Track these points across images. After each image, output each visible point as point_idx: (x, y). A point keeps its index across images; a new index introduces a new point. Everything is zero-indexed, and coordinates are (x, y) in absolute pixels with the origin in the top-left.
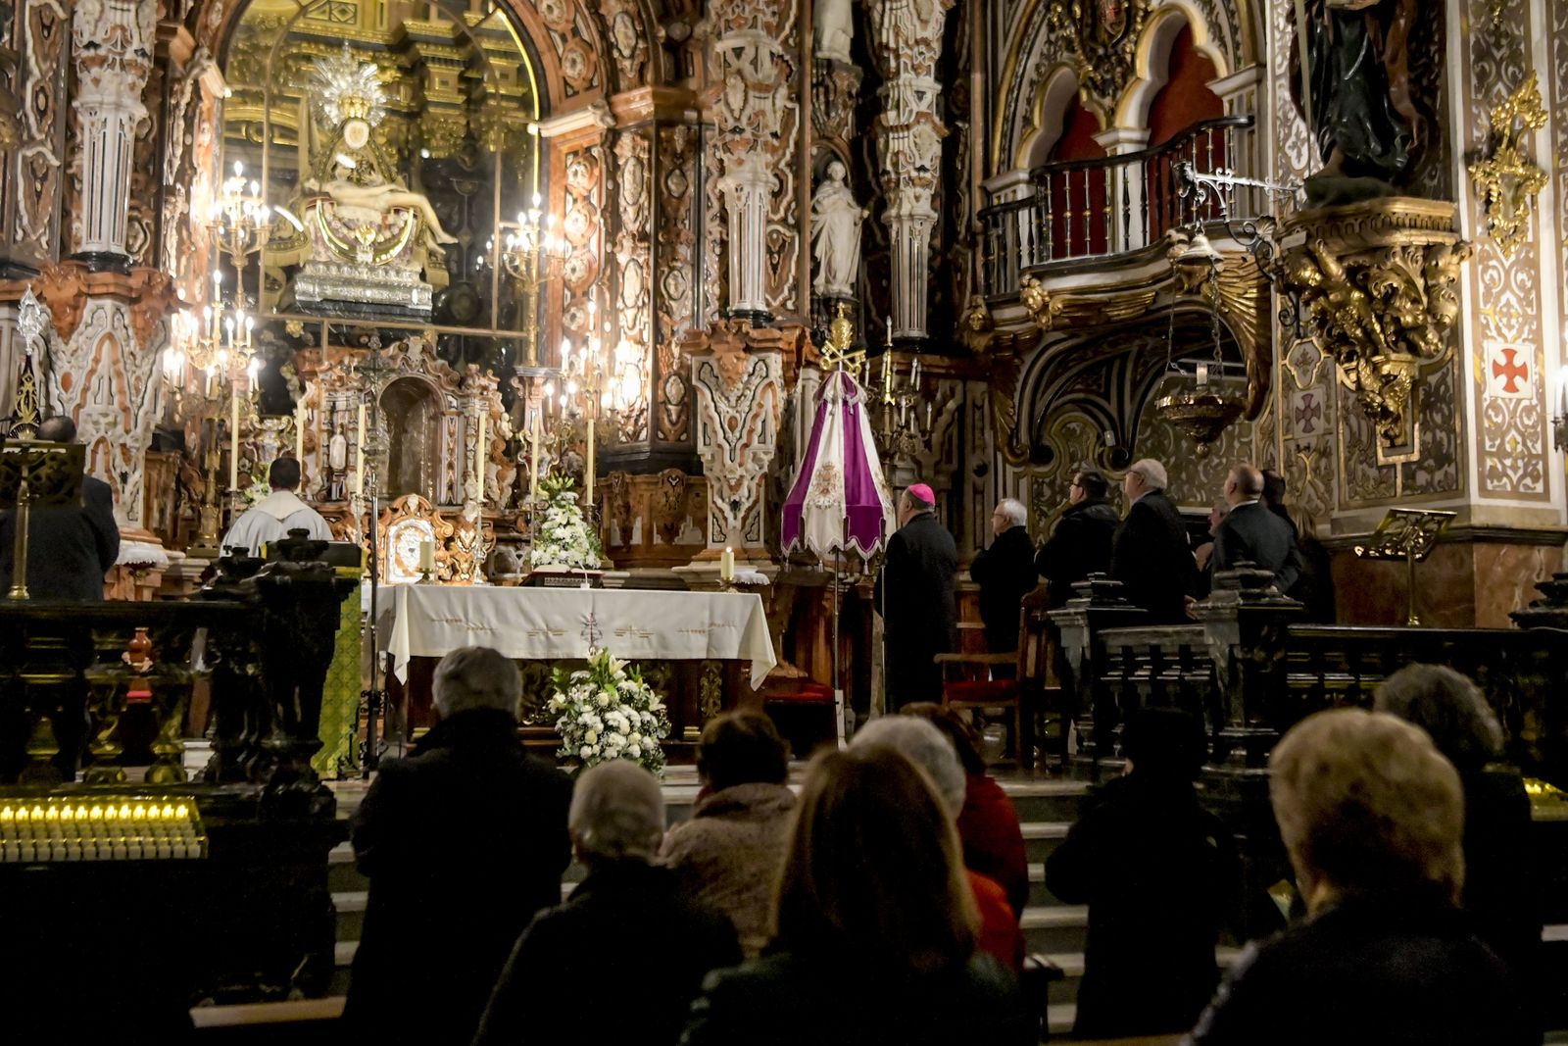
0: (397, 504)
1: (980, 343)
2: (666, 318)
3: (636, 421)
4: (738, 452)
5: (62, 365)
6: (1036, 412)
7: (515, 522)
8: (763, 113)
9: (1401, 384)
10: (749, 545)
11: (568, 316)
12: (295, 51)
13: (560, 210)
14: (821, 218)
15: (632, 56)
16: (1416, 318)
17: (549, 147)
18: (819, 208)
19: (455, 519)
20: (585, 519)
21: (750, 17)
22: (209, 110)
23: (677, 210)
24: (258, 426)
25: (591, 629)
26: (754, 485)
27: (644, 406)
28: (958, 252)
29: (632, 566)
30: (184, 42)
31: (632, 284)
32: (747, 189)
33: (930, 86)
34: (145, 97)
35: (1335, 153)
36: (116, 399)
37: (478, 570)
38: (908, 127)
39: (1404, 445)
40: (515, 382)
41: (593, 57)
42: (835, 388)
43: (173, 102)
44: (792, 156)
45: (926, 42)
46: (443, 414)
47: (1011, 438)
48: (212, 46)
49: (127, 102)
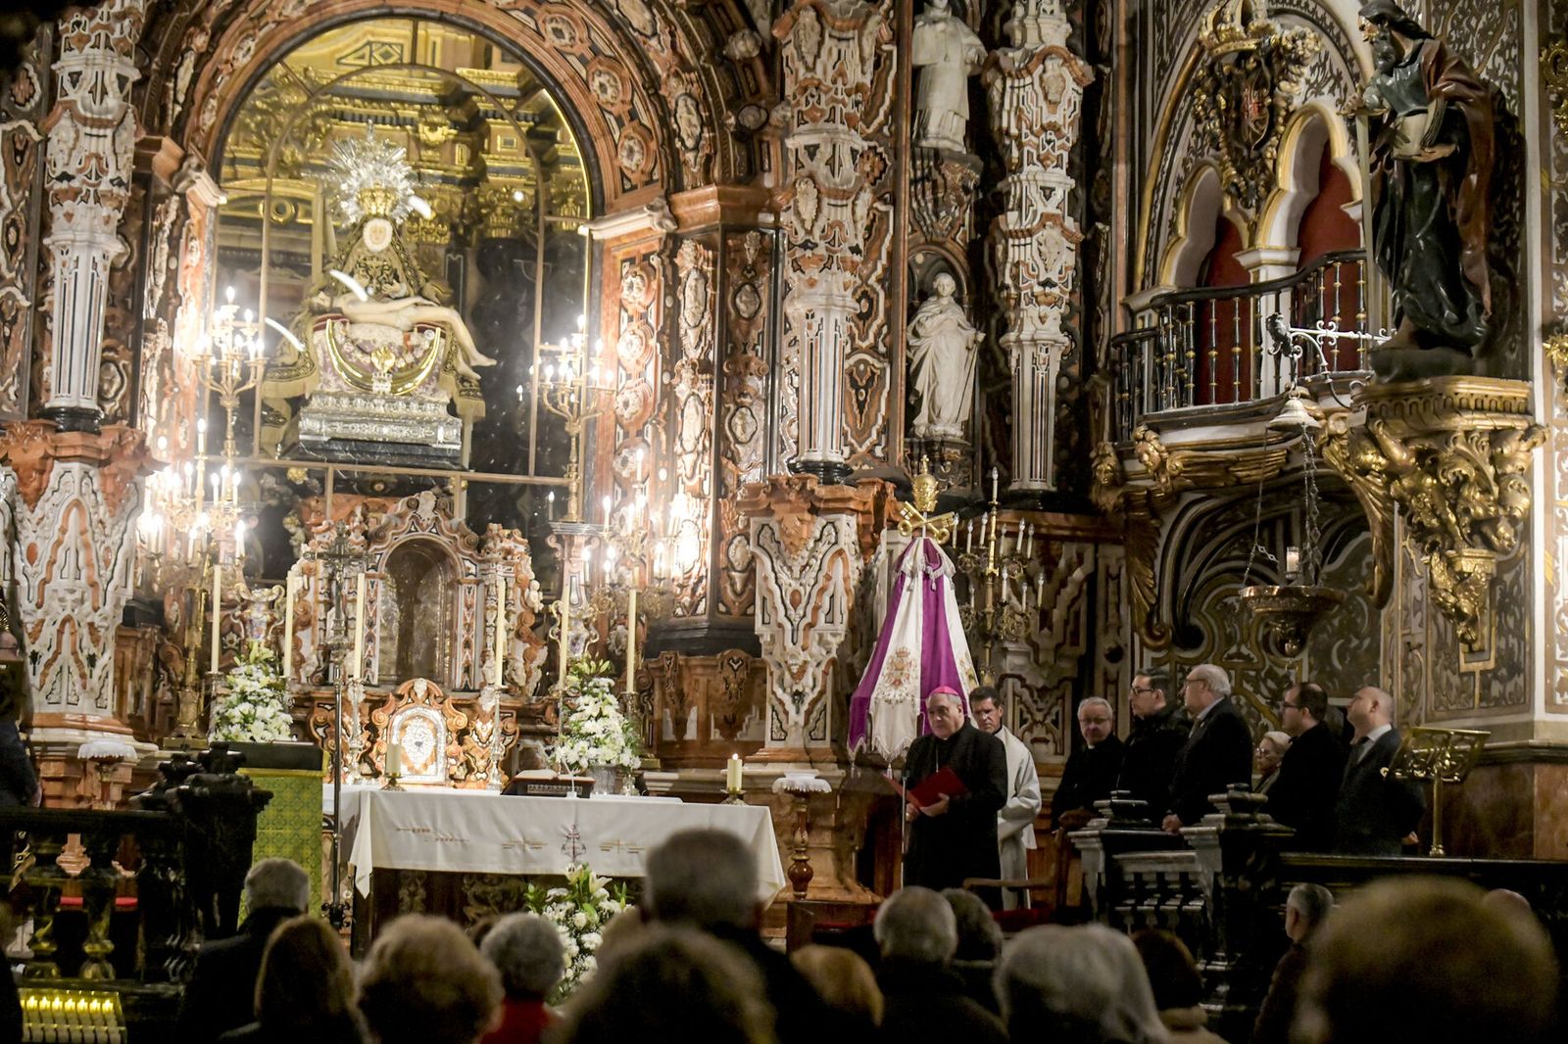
0: (402, 689)
1: (1109, 500)
2: (731, 465)
3: (694, 591)
4: (801, 633)
5: (28, 535)
6: (1181, 587)
7: (543, 712)
8: (840, 224)
9: (1476, 582)
10: (813, 745)
11: (619, 460)
12: (324, 107)
13: (613, 330)
14: (924, 343)
15: (696, 148)
16: (1486, 510)
17: (602, 252)
18: (920, 331)
19: (470, 707)
20: (624, 711)
21: (827, 109)
22: (199, 222)
23: (748, 333)
24: (245, 597)
25: (574, 843)
26: (819, 673)
27: (703, 573)
28: (1096, 383)
29: (685, 767)
30: (170, 154)
31: (692, 424)
32: (818, 317)
33: (1061, 181)
34: (121, 232)
35: (1405, 320)
36: (84, 573)
37: (495, 770)
38: (1030, 233)
39: (1482, 650)
40: (551, 542)
41: (653, 145)
42: (914, 561)
43: (156, 223)
44: (885, 270)
45: (1055, 128)
46: (459, 583)
47: (1150, 616)
48: (203, 151)
49: (101, 238)
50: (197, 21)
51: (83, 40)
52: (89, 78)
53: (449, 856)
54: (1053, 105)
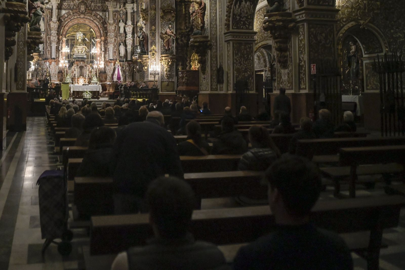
0: (80, 77)
2: (106, 59)
4: (109, 72)
5: (50, 67)
7: (91, 79)
10: (110, 81)
11: (97, 58)
13: (97, 48)
16: (146, 64)
17: (96, 42)
18: (120, 48)
19: (85, 78)
20: (97, 78)
21: (111, 31)
22: (64, 41)
23: (107, 48)
24: (68, 70)
25: (87, 89)
26: (111, 75)
27: (103, 67)
30: (61, 37)
31: (103, 56)
32: (111, 48)
33: (131, 35)
34: (57, 44)
36: (55, 70)
38: (129, 40)
40: (92, 65)
41: (100, 33)
42: (117, 66)
43: (60, 42)
44: (116, 43)
45: (130, 31)
46: (84, 69)
48: (64, 36)
49: (55, 45)
50: (63, 27)
51: (53, 30)
52: (53, 33)
53: (78, 90)
54: (130, 29)
